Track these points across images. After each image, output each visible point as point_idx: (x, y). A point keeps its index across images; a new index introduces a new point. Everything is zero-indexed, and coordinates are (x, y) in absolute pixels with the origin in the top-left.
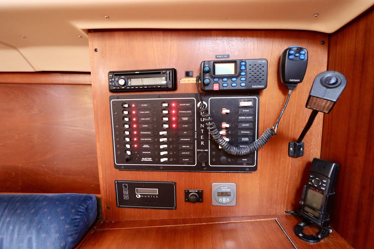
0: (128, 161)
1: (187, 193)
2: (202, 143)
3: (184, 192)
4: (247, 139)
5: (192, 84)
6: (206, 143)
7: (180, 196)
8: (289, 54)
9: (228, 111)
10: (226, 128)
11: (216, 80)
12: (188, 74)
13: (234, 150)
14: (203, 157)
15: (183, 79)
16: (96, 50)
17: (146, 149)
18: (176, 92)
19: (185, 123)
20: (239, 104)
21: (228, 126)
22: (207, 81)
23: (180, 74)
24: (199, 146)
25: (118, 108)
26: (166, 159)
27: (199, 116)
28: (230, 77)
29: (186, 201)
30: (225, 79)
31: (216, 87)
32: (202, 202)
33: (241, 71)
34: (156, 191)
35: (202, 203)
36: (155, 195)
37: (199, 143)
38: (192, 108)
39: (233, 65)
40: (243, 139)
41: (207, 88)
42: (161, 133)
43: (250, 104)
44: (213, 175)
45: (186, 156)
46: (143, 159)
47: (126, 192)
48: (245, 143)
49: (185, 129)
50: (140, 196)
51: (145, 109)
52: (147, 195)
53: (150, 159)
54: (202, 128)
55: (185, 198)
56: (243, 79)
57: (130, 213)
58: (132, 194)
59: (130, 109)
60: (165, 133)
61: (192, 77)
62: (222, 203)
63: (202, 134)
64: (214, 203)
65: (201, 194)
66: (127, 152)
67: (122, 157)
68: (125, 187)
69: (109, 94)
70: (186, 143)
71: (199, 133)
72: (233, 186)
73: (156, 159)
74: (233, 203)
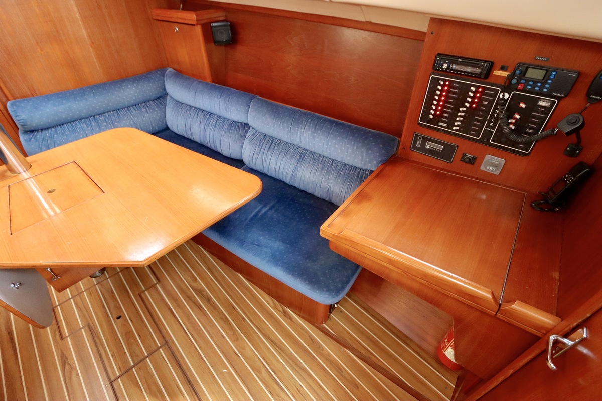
0: (430, 121)
1: (464, 156)
2: (491, 124)
3: (462, 154)
4: (531, 131)
5: (504, 76)
6: (495, 125)
7: (457, 156)
9: (524, 106)
10: (516, 119)
11: (523, 81)
12: (503, 68)
13: (513, 137)
14: (488, 134)
15: (497, 71)
16: (432, 33)
17: (446, 118)
18: (486, 80)
19: (484, 106)
20: (538, 102)
21: (518, 117)
22: (514, 81)
23: (497, 66)
24: (488, 126)
25: (435, 82)
26: (458, 128)
27: (498, 104)
28: (536, 82)
29: (461, 160)
30: (531, 83)
31: (521, 85)
32: (473, 164)
33: (549, 79)
34: (441, 148)
35: (472, 166)
36: (440, 150)
37: (488, 123)
38: (494, 96)
40: (528, 131)
41: (512, 85)
42: (461, 109)
43: (548, 104)
44: (491, 149)
45: (474, 130)
46: (440, 124)
47: (419, 143)
48: (529, 134)
49: (482, 111)
50: (428, 147)
51: (455, 88)
52: (434, 148)
53: (445, 125)
54: (496, 113)
56: (547, 86)
57: (417, 156)
58: (424, 144)
59: (443, 86)
60: (465, 109)
61: (506, 70)
62: (488, 170)
63: (494, 118)
64: (482, 168)
65: (474, 159)
66: (430, 116)
67: (425, 118)
68: (420, 138)
69: (432, 70)
70: (478, 121)
71: (492, 116)
72: (503, 161)
73: (450, 126)
74: (497, 173)
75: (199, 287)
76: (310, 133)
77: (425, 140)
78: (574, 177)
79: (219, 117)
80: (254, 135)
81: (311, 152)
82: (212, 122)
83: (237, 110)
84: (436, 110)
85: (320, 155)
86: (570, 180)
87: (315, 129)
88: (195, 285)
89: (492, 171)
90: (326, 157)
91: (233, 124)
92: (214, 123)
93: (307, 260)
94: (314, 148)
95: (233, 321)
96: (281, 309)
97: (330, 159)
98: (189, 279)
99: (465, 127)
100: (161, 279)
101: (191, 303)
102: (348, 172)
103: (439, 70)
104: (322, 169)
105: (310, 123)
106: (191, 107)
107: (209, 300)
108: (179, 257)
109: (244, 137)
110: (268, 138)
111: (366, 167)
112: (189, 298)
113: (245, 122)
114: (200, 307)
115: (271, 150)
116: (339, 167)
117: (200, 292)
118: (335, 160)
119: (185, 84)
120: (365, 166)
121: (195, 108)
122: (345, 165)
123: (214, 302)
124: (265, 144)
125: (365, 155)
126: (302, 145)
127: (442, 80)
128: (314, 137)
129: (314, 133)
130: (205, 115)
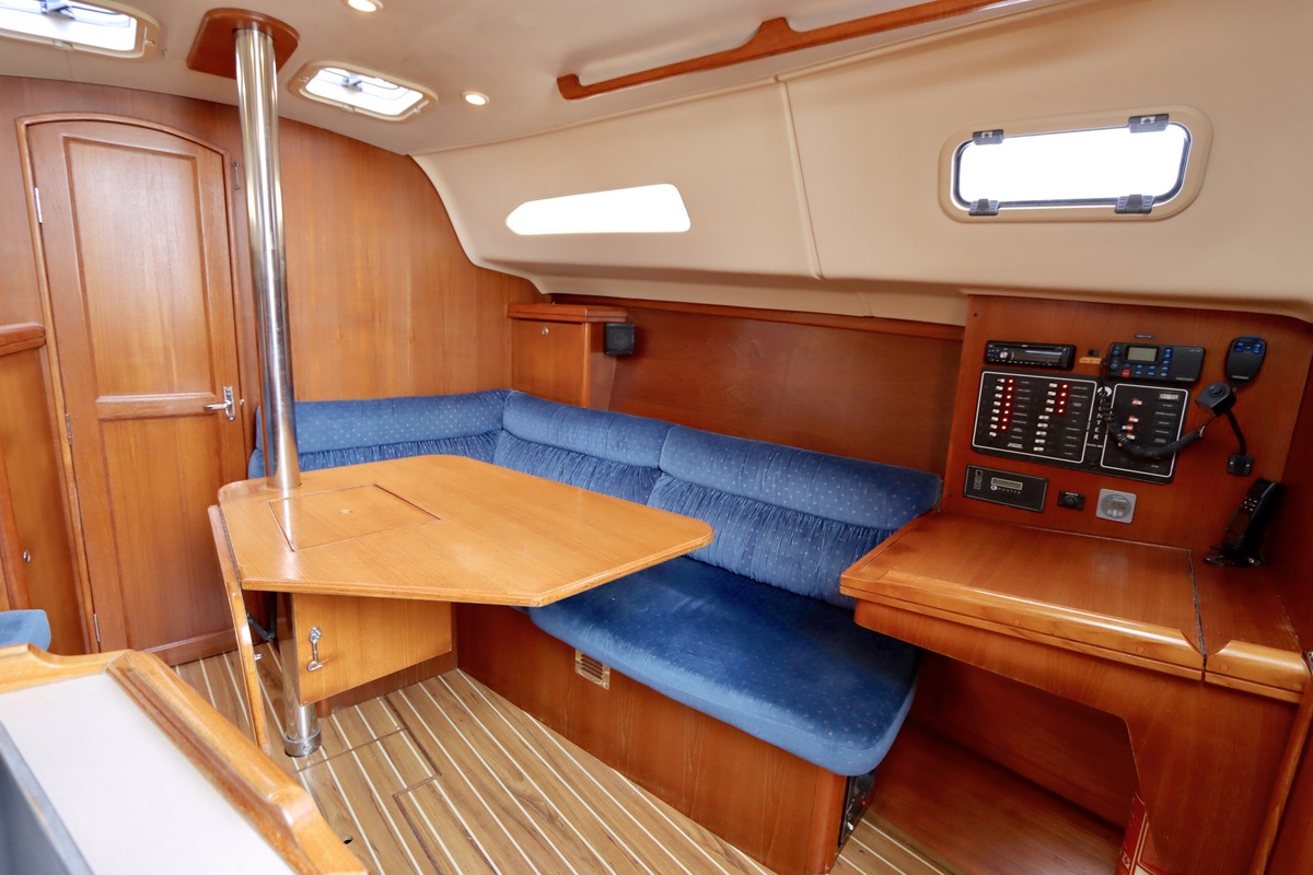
0: (991, 442)
1: (1062, 495)
2: (1096, 437)
3: (1058, 492)
4: (1163, 441)
5: (1095, 364)
6: (1101, 438)
7: (1051, 497)
8: (1236, 347)
9: (1140, 403)
10: (1134, 423)
11: (1127, 365)
12: (1091, 354)
13: (1137, 449)
14: (1093, 454)
15: (1083, 359)
16: (976, 315)
17: (1017, 434)
18: (1071, 372)
19: (1077, 409)
20: (1158, 396)
21: (1136, 420)
22: (1114, 366)
23: (1082, 352)
24: (1091, 440)
25: (991, 382)
26: (1041, 449)
27: (1097, 404)
28: (1146, 364)
29: (1059, 505)
30: (1140, 366)
31: (1126, 374)
32: (1081, 509)
33: (1165, 359)
34: (1019, 486)
35: (1080, 513)
36: (1017, 491)
37: (1091, 437)
38: (1089, 393)
39: (1155, 350)
40: (1157, 440)
41: (1113, 374)
42: (1041, 417)
43: (1176, 397)
44: (1106, 478)
45: (1069, 450)
46: (1010, 445)
47: (978, 481)
48: (1160, 445)
49: (1075, 417)
50: (996, 488)
51: (1025, 387)
52: (1006, 488)
53: (1019, 446)
54: (1100, 419)
55: (1059, 502)
56: (1166, 369)
57: (978, 506)
58: (986, 484)
59: (1006, 385)
60: (1047, 417)
61: (1097, 356)
62: (1111, 516)
63: (1097, 426)
64: (1100, 513)
65: (1081, 499)
66: (991, 433)
67: (983, 437)
68: (979, 473)
69: (982, 365)
70: (1073, 434)
71: (1094, 424)
72: (1131, 498)
73: (1029, 444)
74: (1128, 519)
75: (529, 792)
76: (779, 473)
77: (987, 477)
78: (1259, 499)
79: (601, 460)
80: (668, 485)
81: (780, 508)
82: (587, 468)
83: (641, 444)
84: (999, 423)
85: (797, 512)
86: (1254, 506)
87: (788, 467)
88: (519, 786)
89: (1117, 517)
90: (809, 515)
91: (629, 471)
92: (591, 469)
93: (800, 680)
94: (787, 499)
95: (611, 865)
96: (719, 847)
97: (817, 517)
98: (506, 773)
99: (1053, 445)
100: (442, 770)
101: (512, 823)
102: (855, 536)
103: (994, 363)
104: (804, 535)
105: (779, 458)
106: (547, 446)
107: (551, 818)
108: (481, 729)
109: (649, 489)
110: (696, 489)
111: (889, 525)
112: (507, 812)
113: (654, 464)
114: (532, 832)
115: (702, 509)
116: (835, 530)
117: (530, 801)
118: (827, 519)
119: (542, 410)
120: (886, 523)
121: (554, 447)
122: (847, 526)
123: (564, 824)
124: (690, 497)
125: (884, 502)
126: (762, 497)
127: (1002, 377)
128: (787, 479)
129: (788, 473)
130: (573, 459)
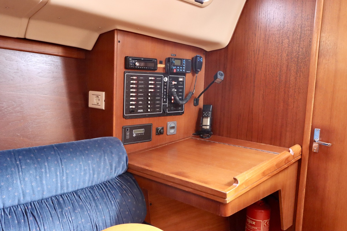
1: (157, 129)
2: (165, 100)
3: (155, 129)
5: (163, 68)
6: (166, 100)
7: (154, 132)
8: (198, 59)
9: (176, 83)
11: (175, 67)
12: (161, 63)
15: (159, 65)
16: (119, 42)
17: (140, 104)
19: (158, 89)
20: (179, 79)
23: (158, 62)
24: (164, 102)
27: (164, 85)
29: (156, 135)
30: (178, 67)
31: (175, 71)
33: (183, 64)
34: (143, 131)
35: (162, 135)
36: (143, 133)
37: (163, 100)
38: (162, 81)
39: (180, 61)
40: (180, 98)
41: (172, 71)
43: (183, 79)
44: (168, 117)
45: (158, 108)
46: (139, 111)
47: (128, 134)
49: (158, 92)
50: (135, 135)
51: (142, 80)
52: (139, 134)
53: (142, 111)
54: (165, 92)
55: (156, 133)
56: (184, 68)
58: (131, 134)
60: (150, 94)
61: (163, 64)
62: (171, 133)
64: (168, 133)
65: (163, 129)
66: (131, 107)
67: (128, 110)
68: (128, 130)
69: (125, 70)
70: (158, 100)
71: (164, 94)
72: (176, 123)
73: (146, 110)
74: (176, 132)
77: (131, 129)
78: (210, 111)
86: (209, 114)
89: (173, 132)
99: (153, 107)
127: (132, 76)
